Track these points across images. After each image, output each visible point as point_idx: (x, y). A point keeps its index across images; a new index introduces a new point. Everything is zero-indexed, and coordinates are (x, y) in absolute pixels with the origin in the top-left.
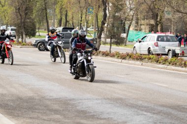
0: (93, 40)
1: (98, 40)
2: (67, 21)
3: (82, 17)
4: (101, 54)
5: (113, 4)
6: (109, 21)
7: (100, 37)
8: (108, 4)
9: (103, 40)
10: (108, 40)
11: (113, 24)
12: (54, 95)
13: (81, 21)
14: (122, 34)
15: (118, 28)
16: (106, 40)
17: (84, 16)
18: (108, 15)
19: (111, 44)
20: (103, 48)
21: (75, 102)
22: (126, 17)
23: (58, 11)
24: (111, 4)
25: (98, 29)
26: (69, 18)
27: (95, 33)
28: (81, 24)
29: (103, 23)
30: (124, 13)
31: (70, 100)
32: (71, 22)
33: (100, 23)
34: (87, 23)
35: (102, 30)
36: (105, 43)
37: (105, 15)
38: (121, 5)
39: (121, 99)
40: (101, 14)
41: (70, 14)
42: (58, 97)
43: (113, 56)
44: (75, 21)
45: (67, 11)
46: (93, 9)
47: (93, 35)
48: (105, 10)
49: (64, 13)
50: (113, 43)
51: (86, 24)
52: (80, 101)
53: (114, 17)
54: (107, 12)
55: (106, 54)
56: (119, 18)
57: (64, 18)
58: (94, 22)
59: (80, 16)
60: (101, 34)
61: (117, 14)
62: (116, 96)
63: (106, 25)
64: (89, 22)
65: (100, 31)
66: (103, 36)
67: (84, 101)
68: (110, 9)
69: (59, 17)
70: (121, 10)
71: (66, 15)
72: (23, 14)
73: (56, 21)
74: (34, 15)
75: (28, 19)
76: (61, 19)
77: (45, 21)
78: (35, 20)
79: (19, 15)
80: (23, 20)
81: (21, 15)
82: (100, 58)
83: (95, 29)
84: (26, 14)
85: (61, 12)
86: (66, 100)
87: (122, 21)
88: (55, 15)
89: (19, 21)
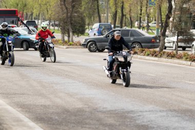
0: (155, 38)
1: (162, 38)
2: (123, 15)
3: (141, 10)
4: (165, 56)
6: (176, 14)
7: (164, 35)
11: (180, 18)
12: (108, 106)
13: (141, 14)
14: (191, 31)
15: (186, 23)
17: (144, 9)
18: (174, 7)
19: (178, 42)
23: (112, 2)
25: (162, 23)
26: (126, 11)
27: (158, 29)
28: (140, 18)
29: (168, 17)
31: (129, 112)
32: (128, 16)
33: (164, 17)
34: (148, 17)
35: (167, 25)
37: (170, 7)
39: (191, 111)
40: (165, 6)
41: (126, 6)
42: (113, 109)
43: (180, 57)
44: (133, 15)
45: (123, 2)
47: (155, 32)
49: (120, 5)
51: (146, 18)
52: (140, 114)
53: (181, 9)
54: (173, 3)
55: (171, 56)
57: (119, 11)
58: (156, 15)
59: (139, 8)
60: (165, 31)
61: (184, 6)
62: (184, 106)
63: (171, 19)
64: (151, 16)
65: (165, 26)
66: (167, 33)
67: (145, 113)
69: (113, 10)
71: (122, 8)
72: (69, 7)
73: (109, 15)
74: (83, 8)
75: (76, 12)
76: (116, 12)
77: (96, 15)
78: (85, 14)
79: (64, 8)
80: (69, 14)
81: (67, 8)
82: (164, 61)
83: (158, 25)
84: (73, 7)
85: (116, 4)
86: (124, 113)
87: (191, 14)
88: (108, 8)
89: (65, 15)
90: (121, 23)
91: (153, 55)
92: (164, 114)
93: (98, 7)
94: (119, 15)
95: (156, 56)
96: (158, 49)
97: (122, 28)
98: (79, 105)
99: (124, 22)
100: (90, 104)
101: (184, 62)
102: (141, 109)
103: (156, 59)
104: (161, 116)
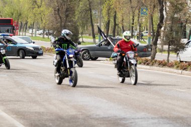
0: (147, 47)
1: (153, 47)
2: (115, 25)
3: (133, 20)
4: (157, 64)
5: (171, 3)
6: (167, 23)
7: (155, 43)
8: (166, 3)
9: (159, 46)
10: (166, 47)
11: (171, 28)
12: (101, 114)
13: (133, 24)
14: (182, 40)
15: (177, 33)
16: (162, 46)
17: (136, 18)
18: (165, 17)
19: (169, 51)
20: (160, 57)
21: (127, 122)
22: (187, 20)
23: (104, 12)
24: (168, 4)
25: (154, 33)
26: (119, 20)
27: (150, 38)
28: (133, 27)
29: (160, 27)
30: (185, 14)
31: (121, 119)
32: (120, 26)
33: (155, 27)
34: (140, 26)
35: (158, 34)
36: (162, 51)
37: (162, 17)
38: (181, 4)
39: (182, 118)
40: (157, 15)
41: (119, 16)
42: (106, 116)
43: (171, 66)
44: (125, 24)
45: (115, 12)
46: (147, 9)
47: (147, 41)
48: (161, 11)
49: (112, 14)
50: (171, 51)
51: (138, 27)
52: (133, 121)
53: (173, 18)
54: (164, 13)
55: (163, 64)
56: (178, 21)
57: (112, 20)
58: (148, 25)
59: (131, 17)
60: (157, 40)
61: (176, 16)
62: (176, 114)
63: (163, 29)
64: (142, 25)
65: (156, 35)
66: (159, 42)
67: (137, 121)
68: (168, 9)
69: (106, 19)
70: (181, 10)
71: (115, 17)
72: (63, 16)
73: (102, 24)
74: (76, 17)
75: (70, 22)
76: (109, 21)
77: (90, 24)
78: (78, 24)
79: (58, 17)
80: (63, 24)
81: (60, 18)
82: (156, 69)
83: (149, 34)
84: (67, 16)
85: (109, 14)
86: (116, 120)
87: (182, 23)
88: (101, 17)
89: (59, 24)
90: (114, 32)
91: (144, 64)
92: (156, 121)
93: (91, 16)
94: (112, 24)
95: (148, 64)
96: (149, 58)
97: (114, 36)
98: (73, 112)
99: (116, 31)
100: (83, 111)
101: (176, 71)
102: (133, 116)
103: (148, 67)
104: (153, 124)
